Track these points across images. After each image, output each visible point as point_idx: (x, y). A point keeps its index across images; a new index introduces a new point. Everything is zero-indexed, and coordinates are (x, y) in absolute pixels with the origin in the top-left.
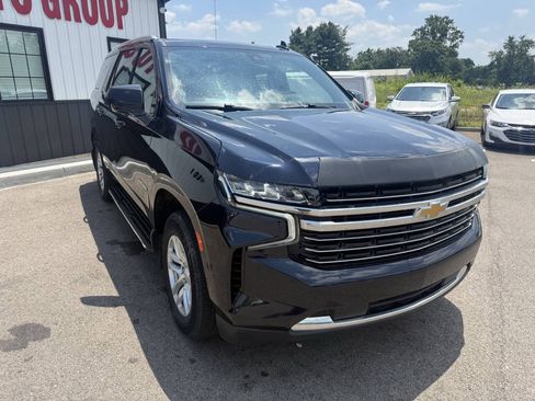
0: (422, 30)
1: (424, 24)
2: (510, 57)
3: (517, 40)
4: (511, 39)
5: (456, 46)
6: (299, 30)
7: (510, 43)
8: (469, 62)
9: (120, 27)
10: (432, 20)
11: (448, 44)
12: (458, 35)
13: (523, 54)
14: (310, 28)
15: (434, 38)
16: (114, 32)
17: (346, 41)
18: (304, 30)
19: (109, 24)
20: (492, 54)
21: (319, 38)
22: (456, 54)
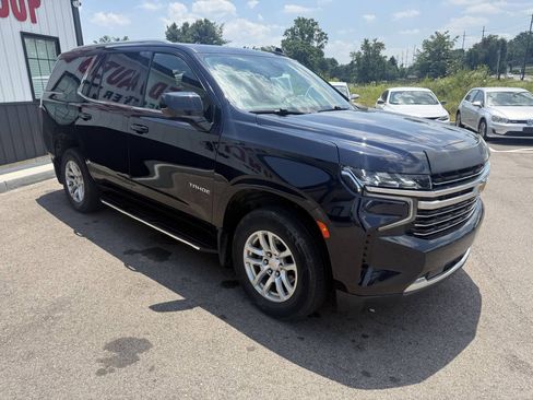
0: (292, 30)
1: (293, 25)
2: (367, 57)
3: (371, 43)
4: (366, 41)
5: (322, 46)
6: (174, 26)
7: (366, 45)
8: (333, 61)
9: (34, 20)
10: (300, 22)
11: (315, 44)
12: (323, 36)
13: (376, 55)
14: (186, 25)
15: (303, 38)
16: (27, 26)
17: (223, 38)
18: (180, 26)
19: (21, 17)
20: (353, 54)
21: (197, 35)
22: (322, 54)
